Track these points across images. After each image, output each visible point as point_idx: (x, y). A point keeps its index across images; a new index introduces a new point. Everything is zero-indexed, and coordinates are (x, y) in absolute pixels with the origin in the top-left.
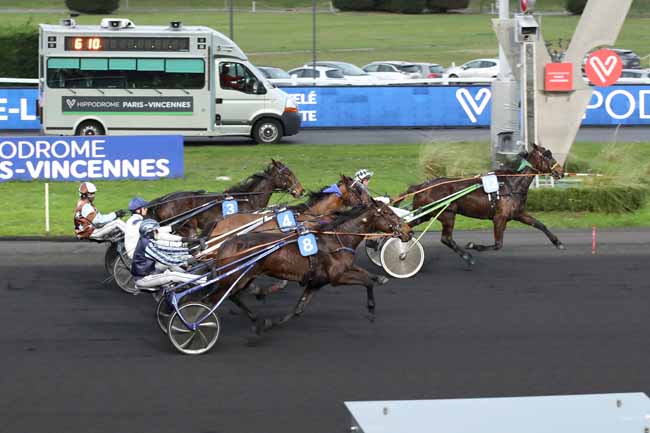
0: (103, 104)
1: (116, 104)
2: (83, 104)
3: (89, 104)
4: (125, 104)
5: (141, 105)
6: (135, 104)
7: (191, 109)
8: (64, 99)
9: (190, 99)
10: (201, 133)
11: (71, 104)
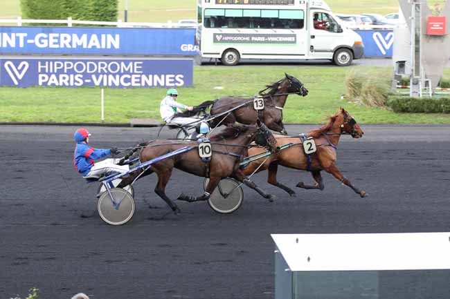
0: (239, 38)
1: (247, 39)
2: (226, 38)
3: (230, 38)
4: (253, 38)
6: (259, 39)
7: (295, 42)
8: (215, 35)
9: (295, 36)
10: (301, 57)
11: (219, 38)
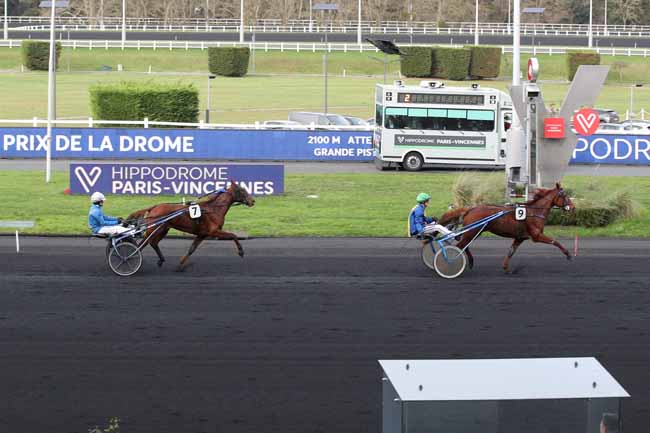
0: (423, 141)
1: (432, 141)
2: (409, 140)
3: (413, 140)
4: (438, 141)
5: (449, 142)
6: (445, 142)
7: (484, 146)
8: (396, 136)
9: (484, 139)
10: (491, 163)
11: (401, 140)
